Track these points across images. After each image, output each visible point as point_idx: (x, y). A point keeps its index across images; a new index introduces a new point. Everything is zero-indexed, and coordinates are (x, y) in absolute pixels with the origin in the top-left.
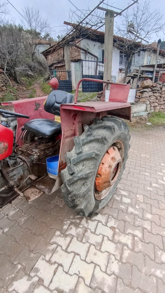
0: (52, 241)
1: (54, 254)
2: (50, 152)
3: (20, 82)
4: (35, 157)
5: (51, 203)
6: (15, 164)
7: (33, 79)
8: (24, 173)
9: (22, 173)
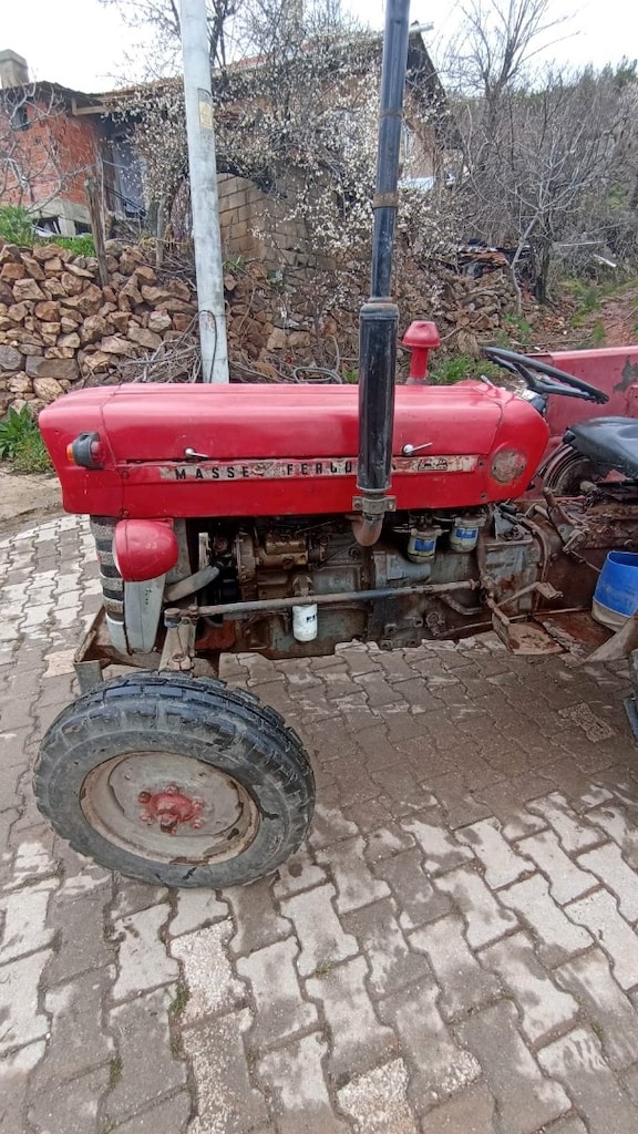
0: (533, 805)
1: (531, 839)
2: (626, 535)
3: (550, 298)
4: (576, 533)
5: (560, 712)
6: (510, 534)
7: (608, 284)
8: (523, 571)
9: (519, 568)
